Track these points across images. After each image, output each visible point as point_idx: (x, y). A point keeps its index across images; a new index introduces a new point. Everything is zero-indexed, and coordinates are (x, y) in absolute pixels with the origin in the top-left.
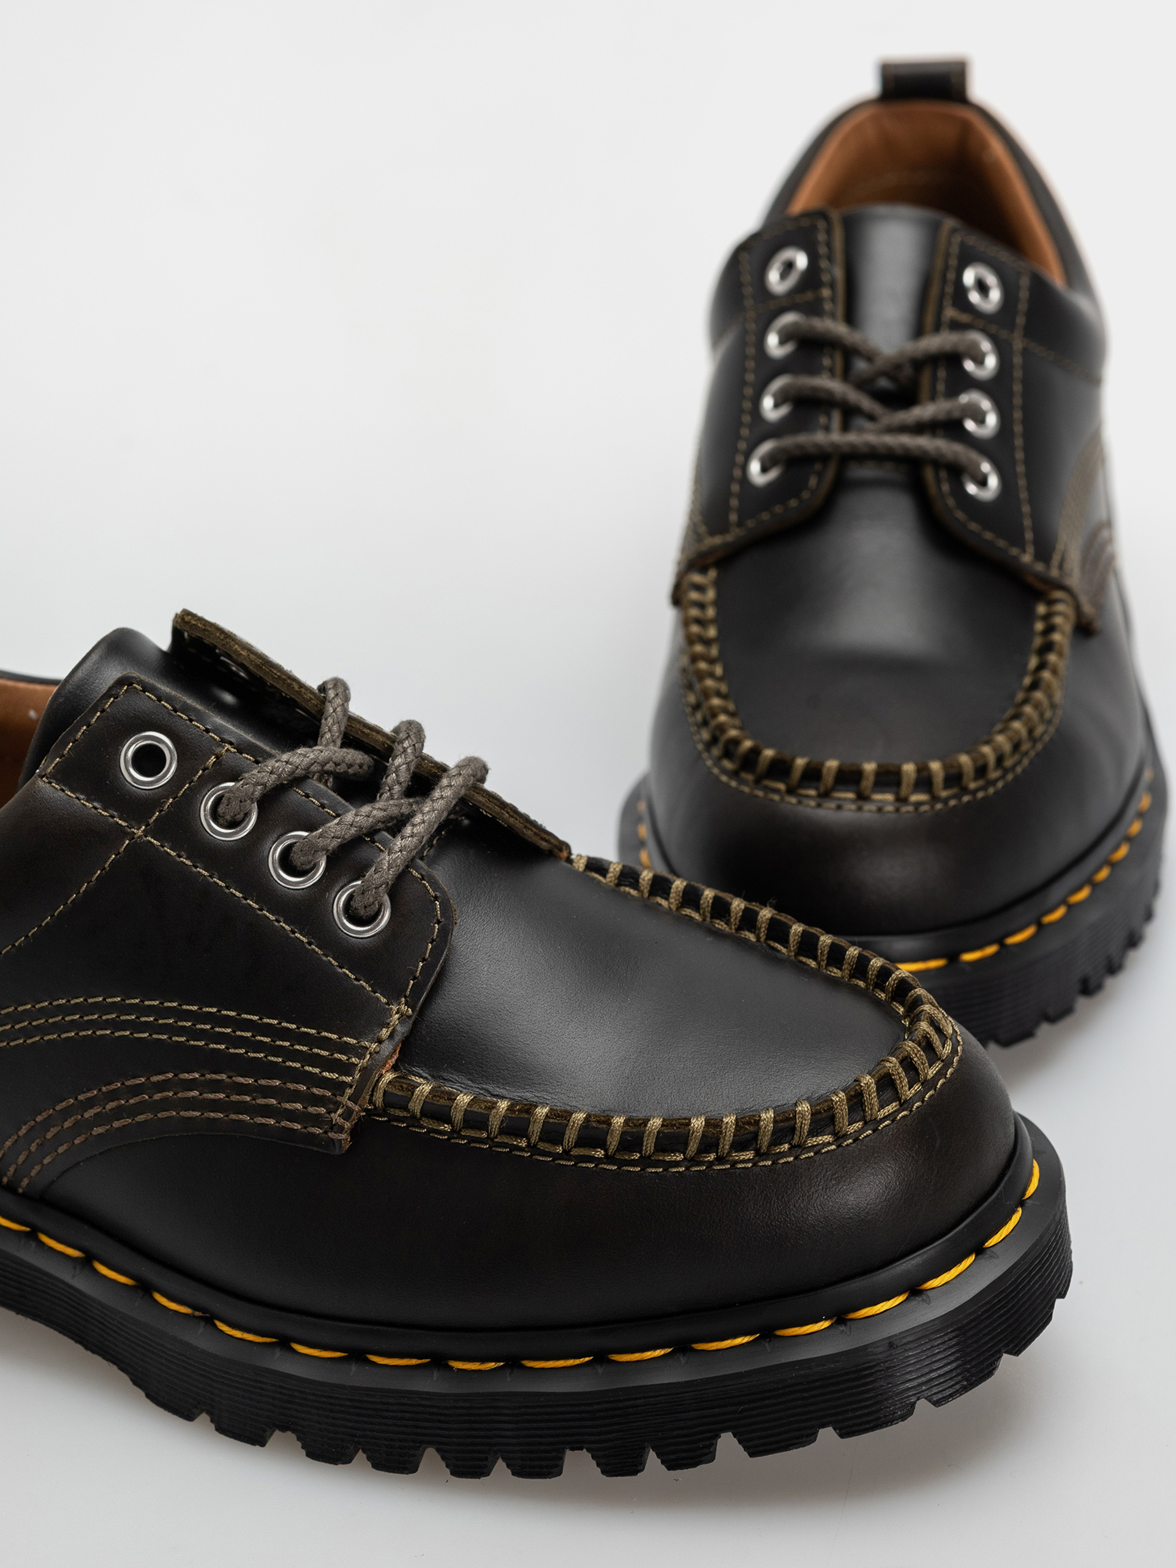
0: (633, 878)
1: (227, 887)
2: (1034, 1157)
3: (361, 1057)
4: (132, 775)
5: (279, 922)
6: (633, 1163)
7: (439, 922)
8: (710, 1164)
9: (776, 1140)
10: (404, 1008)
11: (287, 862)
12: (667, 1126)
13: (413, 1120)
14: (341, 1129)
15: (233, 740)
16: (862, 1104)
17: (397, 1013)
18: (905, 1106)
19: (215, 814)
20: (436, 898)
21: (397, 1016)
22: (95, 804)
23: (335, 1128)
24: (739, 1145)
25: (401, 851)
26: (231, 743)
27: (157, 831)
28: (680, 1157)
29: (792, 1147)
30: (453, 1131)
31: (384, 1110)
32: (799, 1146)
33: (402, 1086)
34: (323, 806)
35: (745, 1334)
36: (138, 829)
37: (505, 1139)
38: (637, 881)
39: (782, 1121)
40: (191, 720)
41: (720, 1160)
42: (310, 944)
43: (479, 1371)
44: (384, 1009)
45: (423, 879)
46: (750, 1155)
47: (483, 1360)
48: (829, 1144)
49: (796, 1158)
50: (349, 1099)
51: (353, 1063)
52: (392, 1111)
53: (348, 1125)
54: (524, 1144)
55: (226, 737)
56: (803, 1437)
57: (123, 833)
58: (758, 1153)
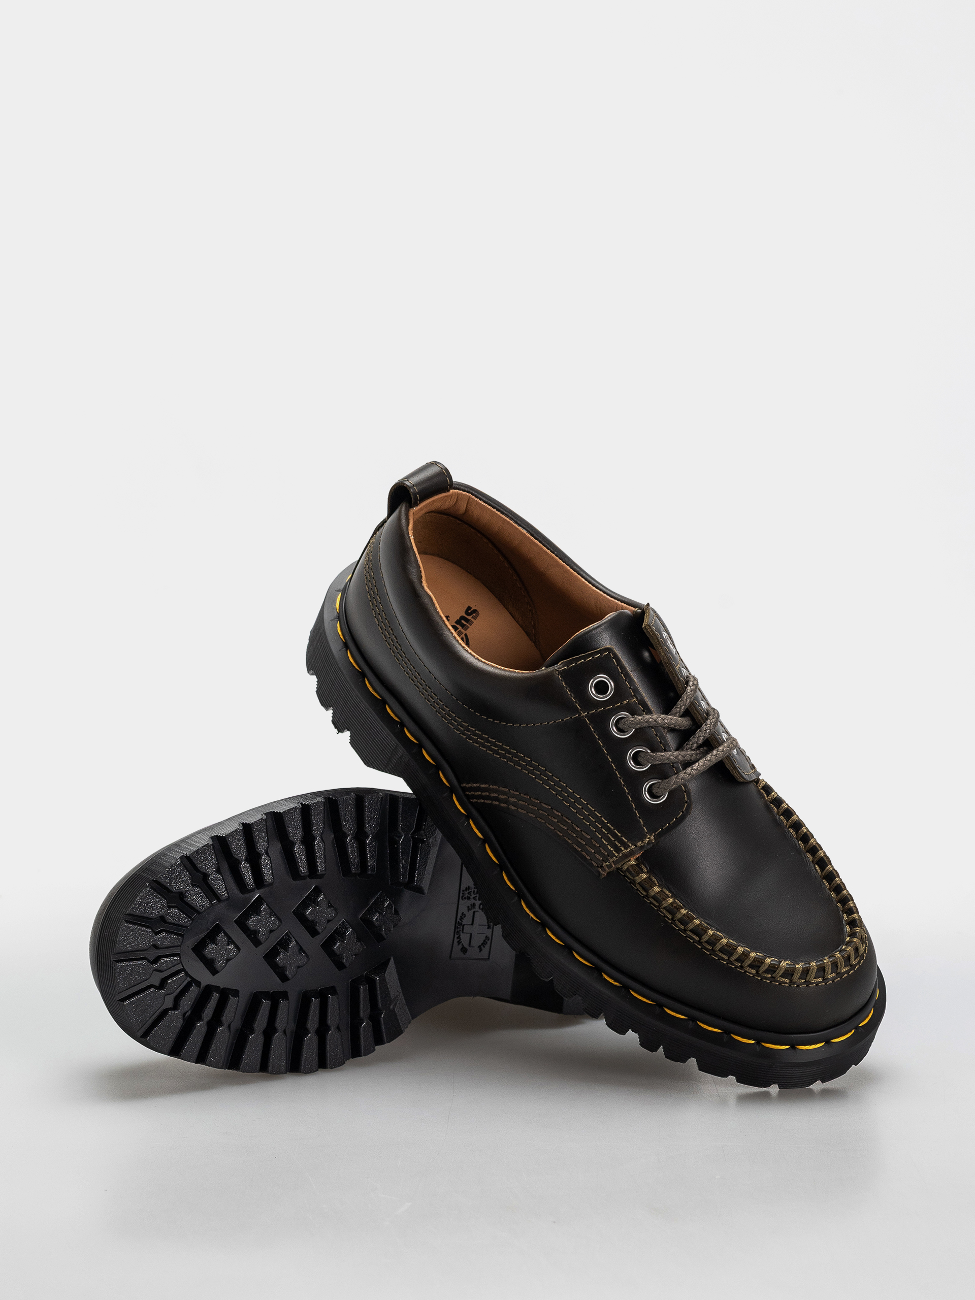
0: (778, 803)
1: (607, 754)
2: (874, 1007)
3: (626, 849)
4: (592, 692)
5: (621, 779)
6: (707, 950)
7: (683, 812)
8: (736, 967)
9: (767, 971)
10: (652, 838)
11: (635, 758)
12: (727, 945)
13: (634, 882)
14: (604, 870)
15: (639, 698)
16: (807, 974)
17: (649, 838)
18: (825, 981)
19: (617, 724)
20: (686, 802)
21: (648, 840)
22: (572, 694)
23: (602, 868)
24: (751, 966)
25: (681, 779)
26: (637, 699)
27: (591, 717)
28: (726, 957)
29: (772, 977)
30: (646, 896)
31: (625, 871)
32: (774, 978)
33: (635, 870)
34: (661, 742)
35: (719, 1029)
36: (584, 713)
37: (664, 911)
38: (780, 806)
39: (772, 967)
40: (626, 681)
41: (741, 967)
42: (628, 794)
43: (612, 983)
44: (644, 834)
45: (685, 792)
46: (754, 972)
47: (615, 981)
48: (787, 983)
49: (771, 982)
50: (613, 861)
51: (621, 849)
52: (628, 874)
53: (608, 870)
54: (670, 918)
55: (637, 695)
56: (724, 1075)
57: (577, 711)
58: (757, 972)
